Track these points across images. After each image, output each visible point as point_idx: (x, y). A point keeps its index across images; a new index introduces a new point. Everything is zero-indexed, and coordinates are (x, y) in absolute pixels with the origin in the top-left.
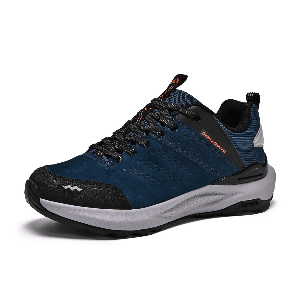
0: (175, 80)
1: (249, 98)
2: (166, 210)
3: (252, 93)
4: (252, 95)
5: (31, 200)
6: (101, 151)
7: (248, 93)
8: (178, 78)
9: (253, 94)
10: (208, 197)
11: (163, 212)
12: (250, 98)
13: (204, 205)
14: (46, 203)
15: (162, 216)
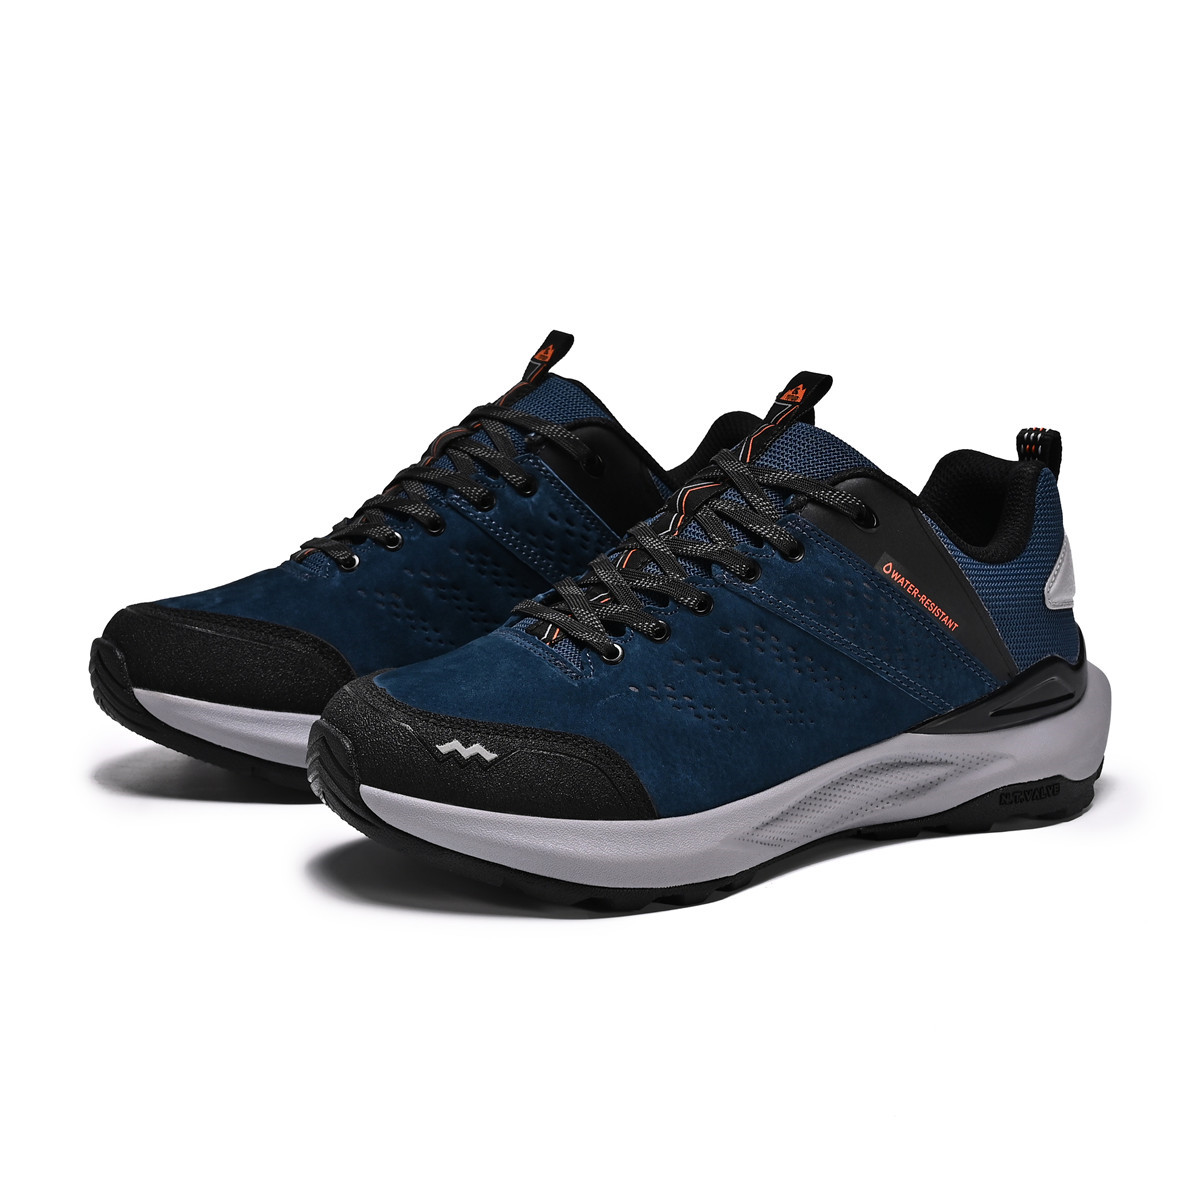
0: (790, 393)
1: (1025, 447)
2: (765, 819)
3: (1037, 429)
4: (1035, 437)
5: (329, 789)
6: (555, 626)
7: (1023, 431)
8: (801, 386)
9: (1039, 435)
10: (900, 775)
11: (756, 824)
12: (1031, 447)
13: (886, 799)
14: (379, 800)
15: (755, 838)
